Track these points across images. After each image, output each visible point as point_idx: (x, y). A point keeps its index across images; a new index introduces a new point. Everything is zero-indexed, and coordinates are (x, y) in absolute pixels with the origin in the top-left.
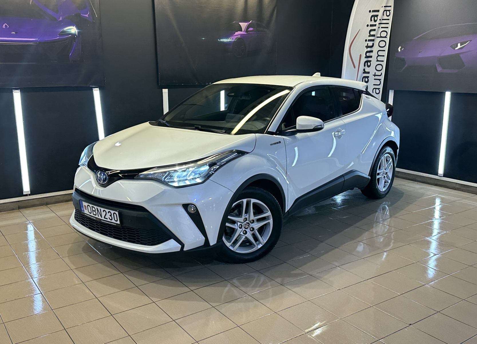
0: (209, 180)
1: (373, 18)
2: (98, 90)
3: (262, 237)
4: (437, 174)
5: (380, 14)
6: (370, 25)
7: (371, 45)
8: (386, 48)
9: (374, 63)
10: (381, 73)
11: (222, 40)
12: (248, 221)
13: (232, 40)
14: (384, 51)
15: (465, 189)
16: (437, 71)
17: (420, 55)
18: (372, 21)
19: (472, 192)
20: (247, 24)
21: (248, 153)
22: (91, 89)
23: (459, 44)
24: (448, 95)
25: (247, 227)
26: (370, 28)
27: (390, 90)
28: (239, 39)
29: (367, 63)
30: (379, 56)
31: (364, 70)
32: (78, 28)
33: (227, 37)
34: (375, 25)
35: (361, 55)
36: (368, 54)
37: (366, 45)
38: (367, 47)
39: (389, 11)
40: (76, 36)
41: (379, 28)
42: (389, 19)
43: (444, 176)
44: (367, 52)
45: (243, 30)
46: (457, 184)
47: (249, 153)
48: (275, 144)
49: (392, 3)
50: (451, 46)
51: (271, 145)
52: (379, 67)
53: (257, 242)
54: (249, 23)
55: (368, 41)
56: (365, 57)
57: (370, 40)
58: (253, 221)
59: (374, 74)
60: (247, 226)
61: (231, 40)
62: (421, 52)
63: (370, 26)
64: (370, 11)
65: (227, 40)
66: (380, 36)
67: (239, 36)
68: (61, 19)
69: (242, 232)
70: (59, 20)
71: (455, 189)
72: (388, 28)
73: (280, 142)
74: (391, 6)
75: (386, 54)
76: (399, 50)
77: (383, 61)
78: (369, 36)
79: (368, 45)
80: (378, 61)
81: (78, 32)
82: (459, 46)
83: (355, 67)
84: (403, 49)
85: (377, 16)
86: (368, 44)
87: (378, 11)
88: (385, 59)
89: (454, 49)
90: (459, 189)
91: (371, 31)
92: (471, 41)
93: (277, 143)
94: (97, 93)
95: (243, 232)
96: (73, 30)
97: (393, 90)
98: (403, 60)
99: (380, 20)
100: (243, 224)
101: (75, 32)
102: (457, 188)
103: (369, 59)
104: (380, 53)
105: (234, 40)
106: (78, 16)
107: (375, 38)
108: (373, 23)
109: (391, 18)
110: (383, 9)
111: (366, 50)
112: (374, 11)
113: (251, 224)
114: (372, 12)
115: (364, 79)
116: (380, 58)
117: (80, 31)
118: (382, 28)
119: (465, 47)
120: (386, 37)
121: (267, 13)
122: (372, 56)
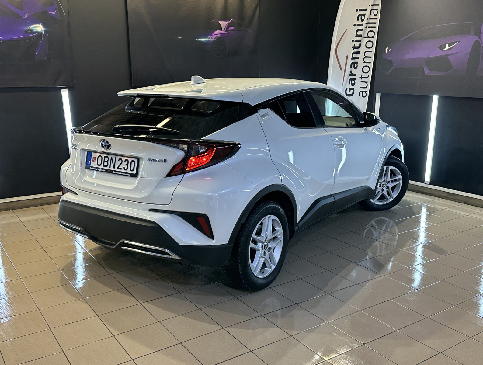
1: (360, 17)
2: (67, 91)
4: (423, 181)
5: (367, 13)
6: (357, 24)
7: (358, 45)
8: (373, 49)
9: (361, 64)
10: (368, 75)
11: (200, 39)
13: (211, 40)
14: (371, 52)
15: (451, 197)
16: (425, 74)
17: (407, 57)
18: (359, 20)
19: (459, 201)
20: (227, 22)
22: (59, 90)
23: (447, 45)
24: (435, 99)
26: (357, 28)
27: (377, 93)
28: (219, 38)
29: (354, 65)
30: (366, 57)
31: (351, 72)
32: (44, 25)
33: (206, 36)
34: (362, 25)
35: (347, 56)
36: (355, 56)
37: (353, 46)
38: (354, 48)
39: (377, 9)
40: (42, 35)
41: (366, 27)
42: (376, 19)
43: (430, 184)
44: (354, 53)
45: (223, 29)
46: (444, 193)
49: (379, 1)
50: (439, 47)
52: (366, 69)
54: (230, 21)
55: (355, 42)
56: (352, 59)
57: (357, 41)
59: (361, 76)
61: (209, 40)
62: (409, 53)
63: (357, 26)
64: (357, 10)
65: (205, 40)
66: (367, 36)
67: (219, 35)
68: (26, 16)
70: (24, 18)
71: (441, 197)
72: (375, 27)
74: (378, 5)
75: (373, 55)
76: (387, 52)
77: (370, 63)
78: (356, 36)
79: (355, 46)
80: (365, 62)
81: (45, 31)
82: (447, 47)
83: (341, 69)
84: (390, 50)
85: (364, 15)
86: (354, 44)
87: (365, 10)
88: (372, 60)
89: (442, 50)
90: (446, 197)
91: (358, 31)
92: (459, 42)
94: (65, 94)
96: (39, 28)
97: (380, 93)
98: (390, 62)
99: (367, 19)
101: (42, 30)
102: (443, 196)
103: (356, 60)
104: (367, 54)
105: (213, 40)
106: (45, 13)
107: (362, 38)
108: (360, 22)
109: (378, 17)
110: (371, 8)
111: (353, 51)
112: (361, 10)
114: (359, 11)
115: (351, 81)
116: (367, 60)
117: (47, 29)
118: (369, 27)
119: (453, 48)
120: (373, 37)
121: (249, 11)
122: (359, 57)
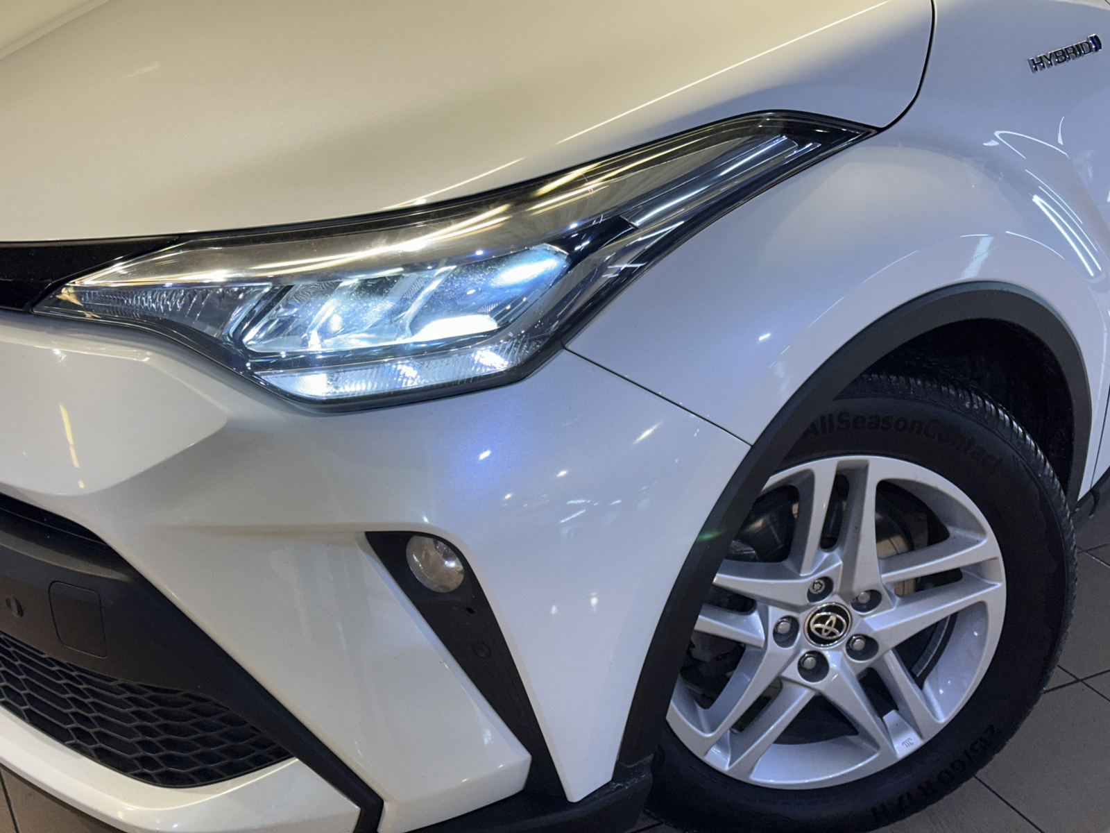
0: (563, 355)
3: (927, 685)
12: (841, 595)
21: (865, 132)
25: (833, 634)
47: (880, 130)
48: (1063, 56)
51: (1038, 64)
53: (891, 717)
58: (874, 599)
60: (832, 629)
69: (795, 664)
73: (1096, 40)
93: (1077, 50)
95: (801, 668)
100: (803, 618)
113: (855, 613)
